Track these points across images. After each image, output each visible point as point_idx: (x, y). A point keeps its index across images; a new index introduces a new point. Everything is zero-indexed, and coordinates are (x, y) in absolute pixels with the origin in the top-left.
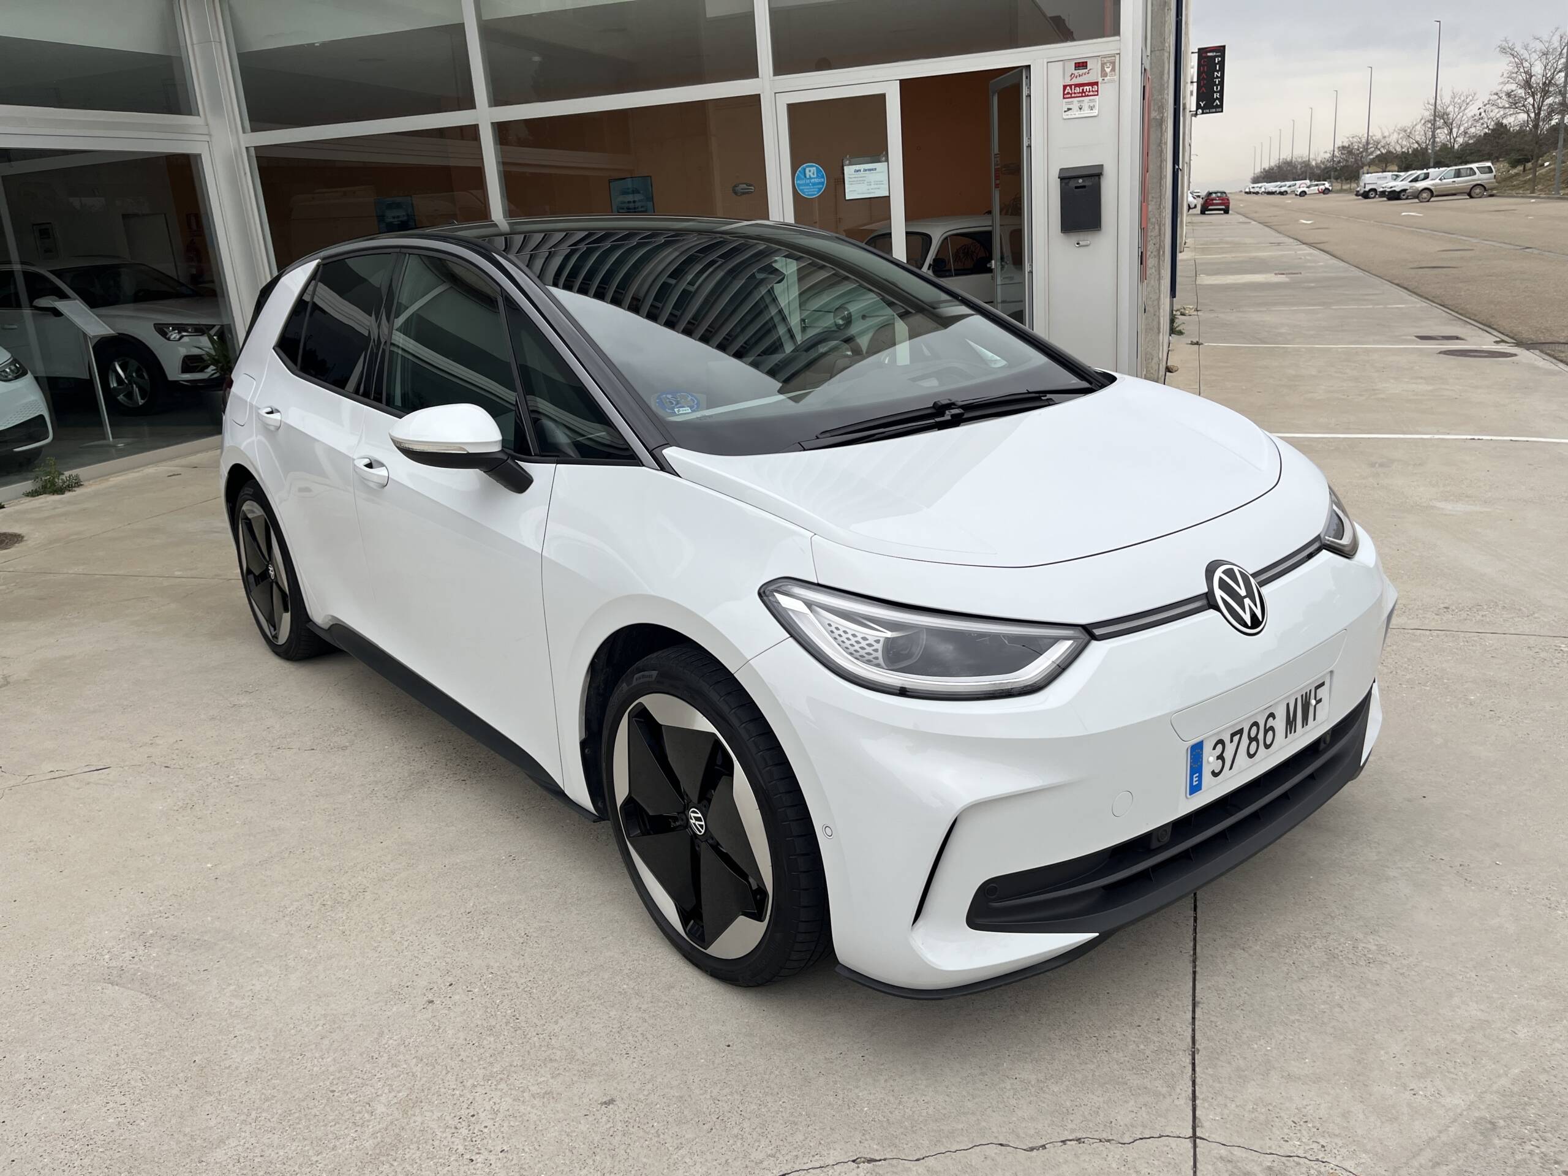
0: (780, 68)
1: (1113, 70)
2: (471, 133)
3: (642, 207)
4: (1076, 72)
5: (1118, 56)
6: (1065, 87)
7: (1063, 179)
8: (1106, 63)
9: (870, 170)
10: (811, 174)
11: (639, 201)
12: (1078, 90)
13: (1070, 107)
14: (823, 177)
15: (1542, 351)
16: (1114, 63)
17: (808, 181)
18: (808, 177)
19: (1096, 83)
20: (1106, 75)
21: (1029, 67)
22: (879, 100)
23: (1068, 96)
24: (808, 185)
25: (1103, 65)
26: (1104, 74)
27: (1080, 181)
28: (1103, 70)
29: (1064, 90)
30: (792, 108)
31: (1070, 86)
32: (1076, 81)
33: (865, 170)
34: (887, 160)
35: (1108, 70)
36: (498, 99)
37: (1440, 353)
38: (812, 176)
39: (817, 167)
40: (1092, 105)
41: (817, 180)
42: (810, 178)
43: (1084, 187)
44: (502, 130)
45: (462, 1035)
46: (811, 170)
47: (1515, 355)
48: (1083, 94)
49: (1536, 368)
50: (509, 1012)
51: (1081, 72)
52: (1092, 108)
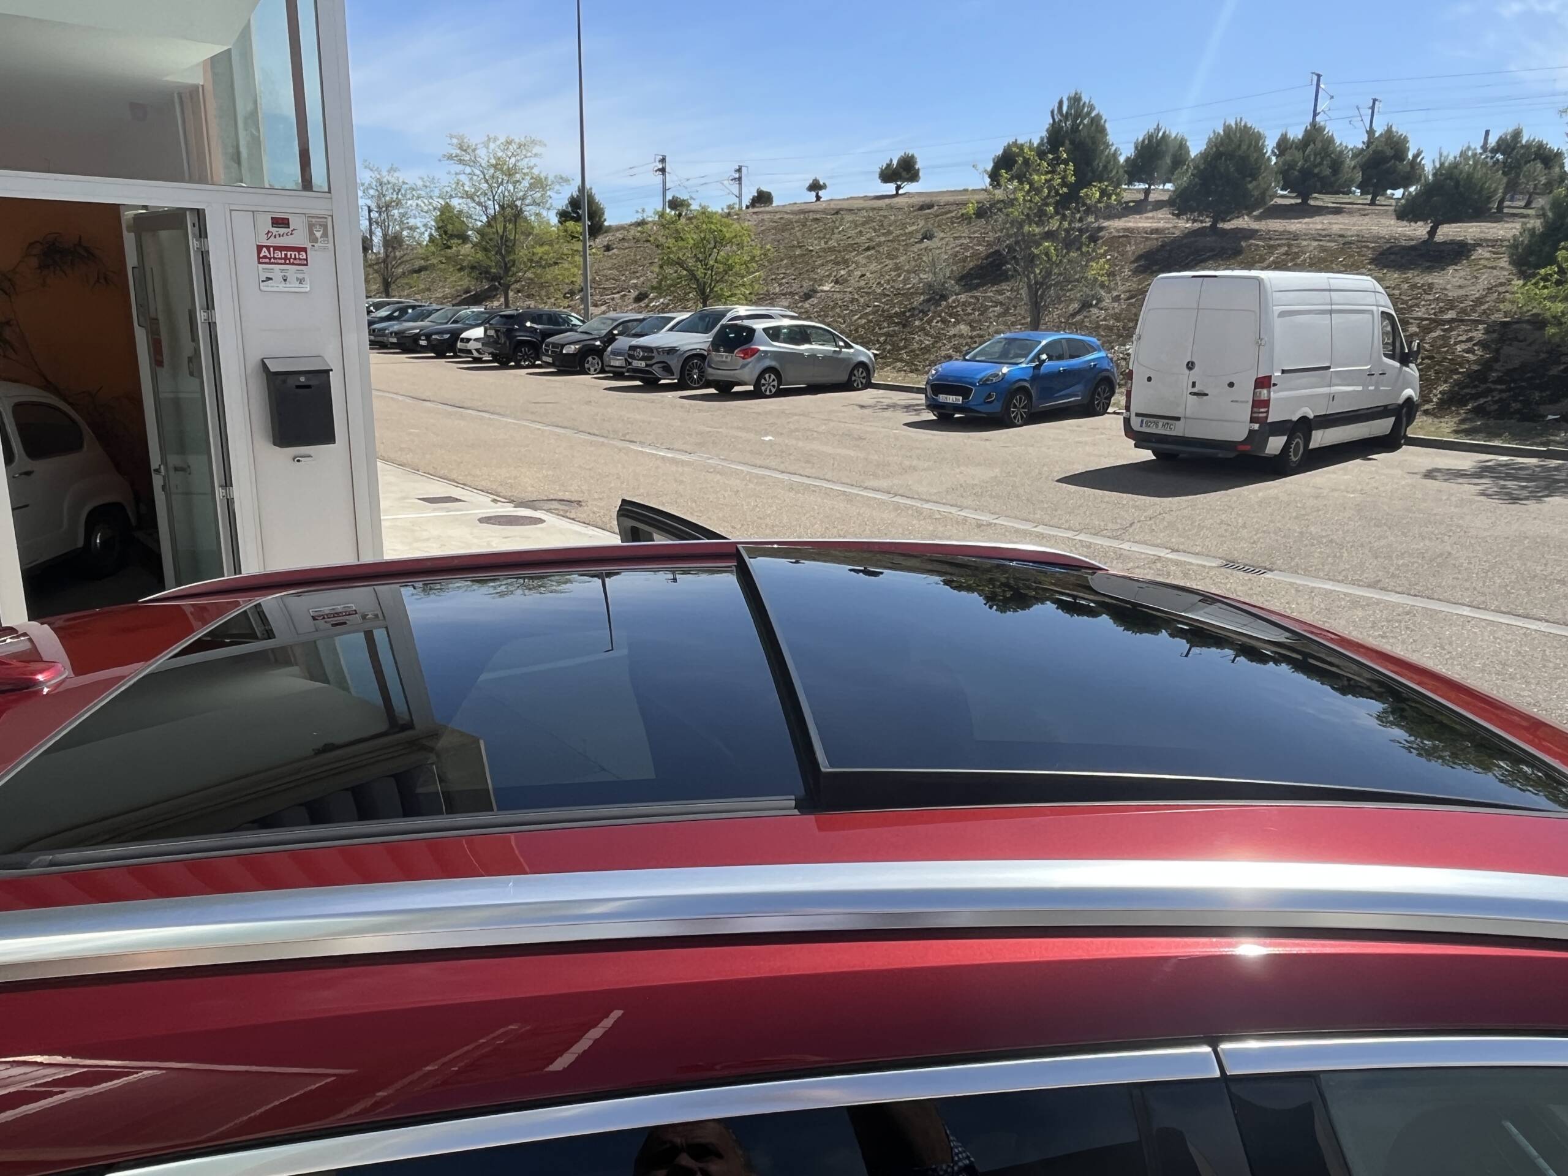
1: (325, 235)
4: (274, 230)
6: (259, 248)
12: (278, 254)
13: (269, 276)
16: (325, 227)
19: (305, 250)
20: (315, 240)
21: (201, 211)
23: (264, 260)
27: (302, 379)
28: (311, 233)
29: (259, 252)
31: (268, 248)
32: (272, 242)
35: (318, 234)
40: (300, 276)
43: (309, 387)
47: (542, 520)
48: (287, 261)
51: (282, 231)
52: (301, 281)
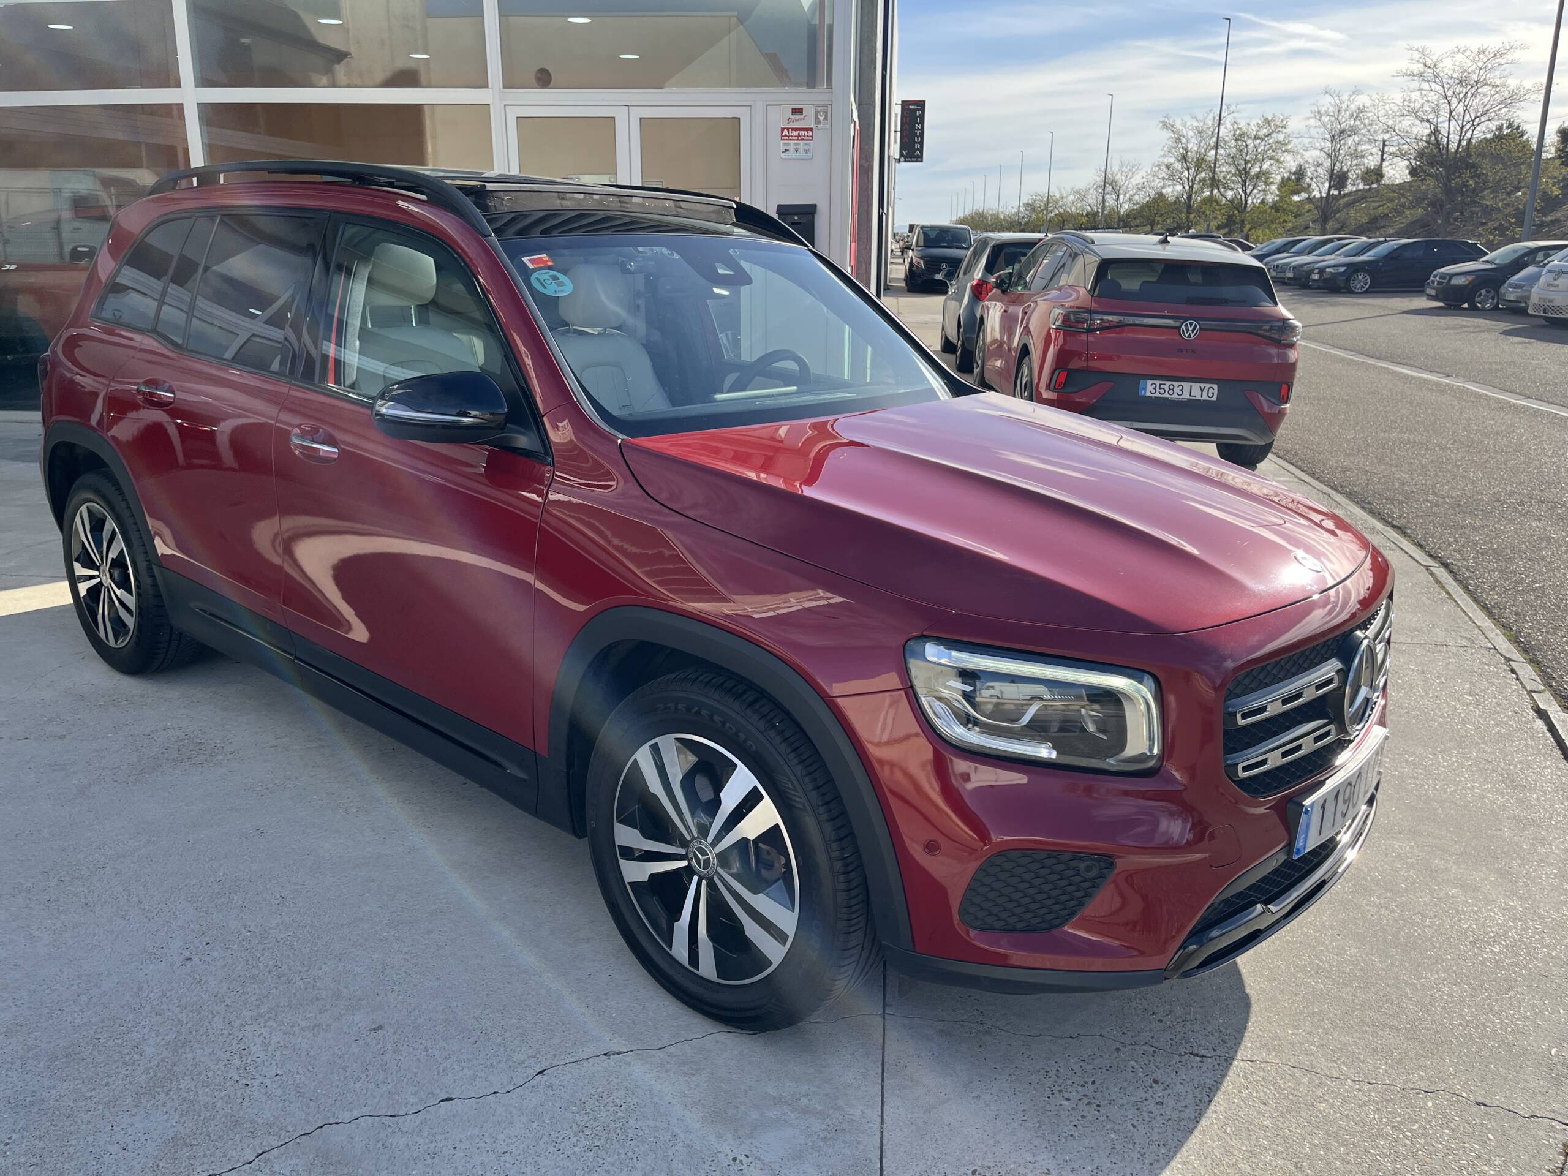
0: (511, 81)
1: (826, 118)
2: (174, 112)
4: (793, 117)
5: (830, 106)
7: (780, 214)
8: (819, 112)
12: (794, 133)
13: (787, 148)
16: (826, 113)
19: (811, 129)
20: (819, 122)
21: (750, 107)
22: (608, 124)
23: (785, 138)
26: (818, 122)
27: (796, 218)
28: (817, 118)
29: (782, 132)
30: (522, 122)
31: (788, 129)
32: (791, 125)
35: (821, 118)
36: (206, 79)
40: (807, 148)
43: (800, 223)
44: (209, 112)
45: (225, 985)
48: (799, 138)
50: (271, 963)
51: (797, 117)
52: (806, 151)
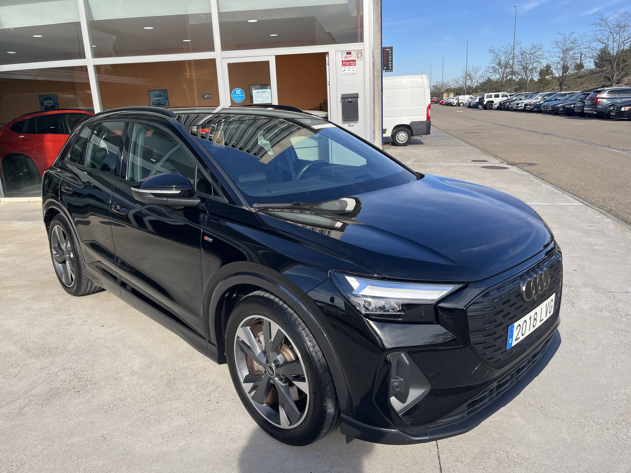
0: (224, 47)
1: (362, 56)
2: (84, 69)
3: (163, 102)
4: (347, 56)
5: (363, 50)
6: (343, 61)
7: (342, 98)
8: (358, 53)
9: (263, 92)
10: (238, 92)
11: (162, 100)
12: (348, 63)
13: (345, 69)
14: (244, 94)
15: (517, 166)
16: (362, 53)
17: (237, 96)
18: (237, 94)
19: (355, 61)
21: (328, 53)
22: (266, 64)
23: (344, 65)
24: (237, 97)
25: (357, 54)
26: (358, 57)
27: (350, 99)
29: (342, 63)
30: (229, 65)
31: (345, 61)
32: (347, 59)
33: (261, 92)
34: (270, 88)
35: (359, 56)
36: (97, 54)
37: (481, 167)
38: (239, 94)
39: (241, 91)
40: (353, 69)
41: (241, 95)
42: (238, 94)
43: (352, 102)
44: (98, 68)
46: (238, 91)
47: (508, 168)
48: (350, 65)
49: (517, 173)
51: (349, 56)
